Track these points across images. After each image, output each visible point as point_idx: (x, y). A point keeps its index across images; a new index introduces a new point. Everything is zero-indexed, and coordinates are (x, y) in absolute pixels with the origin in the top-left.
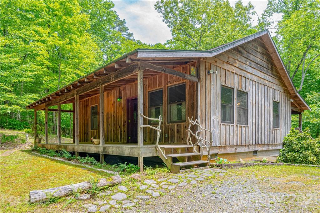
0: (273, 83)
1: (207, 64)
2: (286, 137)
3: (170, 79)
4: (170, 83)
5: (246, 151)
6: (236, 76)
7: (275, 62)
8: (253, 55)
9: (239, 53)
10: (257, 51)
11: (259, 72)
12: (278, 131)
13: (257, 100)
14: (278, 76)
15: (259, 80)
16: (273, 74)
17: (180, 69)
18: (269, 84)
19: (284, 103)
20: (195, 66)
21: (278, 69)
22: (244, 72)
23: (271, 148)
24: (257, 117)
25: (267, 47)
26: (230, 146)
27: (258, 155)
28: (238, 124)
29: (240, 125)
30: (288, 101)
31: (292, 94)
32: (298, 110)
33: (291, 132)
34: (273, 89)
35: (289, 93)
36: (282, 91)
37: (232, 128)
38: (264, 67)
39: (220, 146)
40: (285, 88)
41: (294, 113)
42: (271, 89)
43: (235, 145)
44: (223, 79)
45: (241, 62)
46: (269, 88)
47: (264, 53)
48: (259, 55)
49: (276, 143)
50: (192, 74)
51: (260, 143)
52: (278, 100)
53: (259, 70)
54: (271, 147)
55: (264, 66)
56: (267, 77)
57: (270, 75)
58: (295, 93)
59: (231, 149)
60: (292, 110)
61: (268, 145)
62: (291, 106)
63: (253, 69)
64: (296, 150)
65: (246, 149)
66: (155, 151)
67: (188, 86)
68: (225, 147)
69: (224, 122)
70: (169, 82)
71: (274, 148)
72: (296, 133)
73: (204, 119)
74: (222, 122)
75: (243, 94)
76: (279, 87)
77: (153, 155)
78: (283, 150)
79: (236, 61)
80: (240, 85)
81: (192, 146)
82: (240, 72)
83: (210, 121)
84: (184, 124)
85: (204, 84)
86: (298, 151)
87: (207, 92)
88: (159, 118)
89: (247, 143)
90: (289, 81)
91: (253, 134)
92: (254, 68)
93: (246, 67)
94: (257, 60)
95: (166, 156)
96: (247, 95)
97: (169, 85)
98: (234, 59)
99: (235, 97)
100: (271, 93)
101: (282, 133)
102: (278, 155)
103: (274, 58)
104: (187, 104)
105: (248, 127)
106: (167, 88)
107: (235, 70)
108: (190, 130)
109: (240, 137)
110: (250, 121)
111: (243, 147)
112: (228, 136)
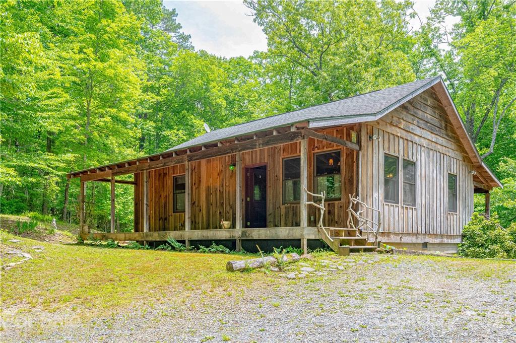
0: (448, 148)
1: (369, 127)
2: (467, 226)
3: (318, 143)
4: (318, 149)
5: (414, 242)
6: (401, 140)
7: (450, 118)
8: (421, 111)
9: (404, 110)
10: (426, 105)
11: (428, 133)
12: (455, 216)
13: (427, 173)
14: (454, 138)
15: (430, 144)
16: (447, 135)
17: (333, 131)
18: (442, 150)
19: (464, 177)
20: (355, 129)
21: (455, 128)
22: (411, 134)
23: (445, 241)
24: (427, 196)
25: (440, 97)
26: (395, 234)
27: (428, 249)
28: (404, 204)
29: (406, 206)
30: (469, 173)
31: (475, 163)
32: (484, 187)
33: (474, 218)
34: (448, 157)
35: (470, 161)
36: (461, 159)
37: (396, 209)
38: (435, 126)
39: (382, 233)
40: (465, 155)
41: (477, 190)
42: (445, 156)
43: (400, 232)
44: (386, 145)
45: (407, 122)
46: (442, 155)
47: (436, 106)
48: (429, 110)
49: (452, 234)
50: (352, 141)
51: (431, 232)
52: (455, 172)
53: (429, 131)
54: (445, 239)
55: (436, 124)
56: (441, 140)
57: (444, 136)
58: (478, 162)
59: (395, 237)
60: (475, 186)
61: (442, 236)
62: (474, 181)
63: (422, 130)
64: (480, 244)
65: (413, 240)
66: (317, 233)
67: (345, 155)
68: (389, 234)
69: (387, 202)
70: (316, 147)
71: (450, 241)
72: (480, 220)
73: (365, 197)
74: (385, 201)
75: (410, 164)
76: (457, 152)
77: (315, 237)
78: (462, 245)
79: (402, 120)
80: (406, 152)
81: (355, 229)
82: (406, 135)
83: (371, 199)
84: (338, 203)
85: (366, 153)
86: (482, 245)
87: (369, 163)
88: (321, 194)
89: (415, 231)
90: (470, 144)
91: (422, 220)
92: (423, 128)
93: (414, 128)
94: (427, 117)
95: (332, 238)
96: (415, 165)
97: (316, 151)
98: (399, 118)
99: (400, 169)
100: (445, 162)
101: (461, 220)
102: (456, 252)
103: (448, 112)
104: (343, 178)
105: (416, 209)
106: (312, 155)
107: (399, 133)
108: (351, 209)
109: (405, 222)
110: (418, 201)
111: (410, 236)
112: (392, 219)
